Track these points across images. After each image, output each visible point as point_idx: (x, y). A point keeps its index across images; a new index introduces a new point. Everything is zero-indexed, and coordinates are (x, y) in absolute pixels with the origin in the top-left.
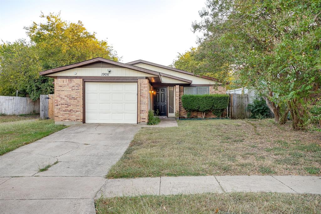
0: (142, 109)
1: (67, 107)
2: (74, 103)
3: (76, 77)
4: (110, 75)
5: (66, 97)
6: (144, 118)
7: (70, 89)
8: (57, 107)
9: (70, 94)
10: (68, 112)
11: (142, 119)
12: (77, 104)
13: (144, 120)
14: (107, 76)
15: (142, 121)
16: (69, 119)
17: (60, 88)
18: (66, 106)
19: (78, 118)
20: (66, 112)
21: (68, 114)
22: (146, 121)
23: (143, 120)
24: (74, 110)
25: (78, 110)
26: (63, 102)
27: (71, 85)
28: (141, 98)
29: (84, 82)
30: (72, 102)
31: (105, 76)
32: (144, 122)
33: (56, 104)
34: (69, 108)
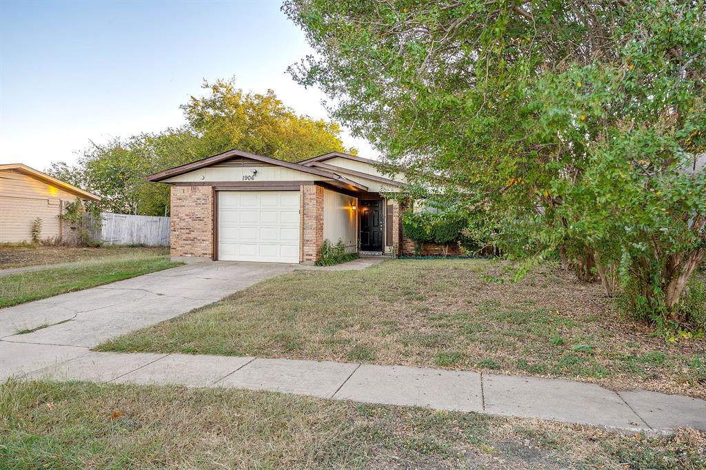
0: (307, 239)
1: (189, 233)
2: (200, 227)
3: (203, 184)
4: (256, 179)
5: (188, 217)
6: (310, 253)
7: (194, 204)
8: (174, 233)
9: (193, 211)
10: (190, 242)
11: (307, 255)
12: (205, 229)
13: (310, 257)
14: (251, 180)
15: (307, 260)
16: (191, 253)
17: (178, 201)
18: (188, 231)
19: (205, 252)
20: (187, 242)
21: (190, 245)
22: (314, 258)
23: (308, 257)
24: (199, 238)
25: (205, 238)
26: (183, 224)
27: (195, 197)
28: (305, 219)
29: (216, 192)
30: (197, 225)
31: (247, 180)
32: (311, 260)
33: (172, 228)
34: (192, 235)
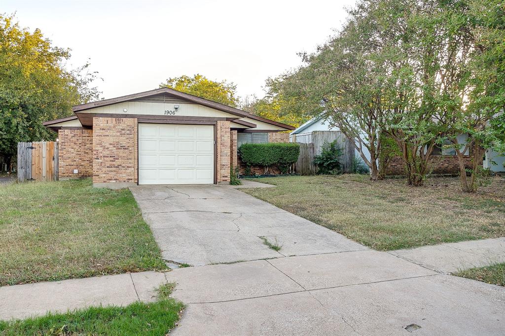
0: (223, 163)
1: (113, 161)
2: (125, 155)
3: (126, 116)
4: (177, 114)
5: (112, 146)
6: (226, 175)
7: (119, 134)
8: (97, 160)
9: (117, 141)
10: (113, 169)
11: (223, 177)
12: (130, 157)
13: (226, 178)
14: (172, 115)
15: (223, 181)
16: (116, 179)
17: (102, 131)
18: (112, 159)
19: (130, 178)
20: (111, 169)
21: (114, 171)
22: (229, 179)
23: (224, 179)
24: (123, 165)
25: (130, 165)
26: (106, 153)
27: (120, 127)
30: (121, 153)
31: (169, 115)
32: (226, 180)
33: (95, 157)
34: (117, 163)
